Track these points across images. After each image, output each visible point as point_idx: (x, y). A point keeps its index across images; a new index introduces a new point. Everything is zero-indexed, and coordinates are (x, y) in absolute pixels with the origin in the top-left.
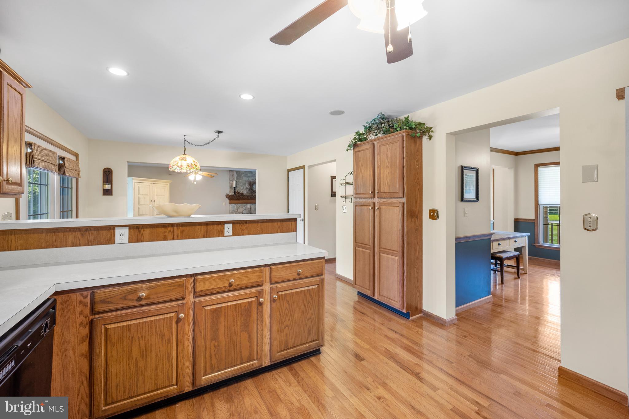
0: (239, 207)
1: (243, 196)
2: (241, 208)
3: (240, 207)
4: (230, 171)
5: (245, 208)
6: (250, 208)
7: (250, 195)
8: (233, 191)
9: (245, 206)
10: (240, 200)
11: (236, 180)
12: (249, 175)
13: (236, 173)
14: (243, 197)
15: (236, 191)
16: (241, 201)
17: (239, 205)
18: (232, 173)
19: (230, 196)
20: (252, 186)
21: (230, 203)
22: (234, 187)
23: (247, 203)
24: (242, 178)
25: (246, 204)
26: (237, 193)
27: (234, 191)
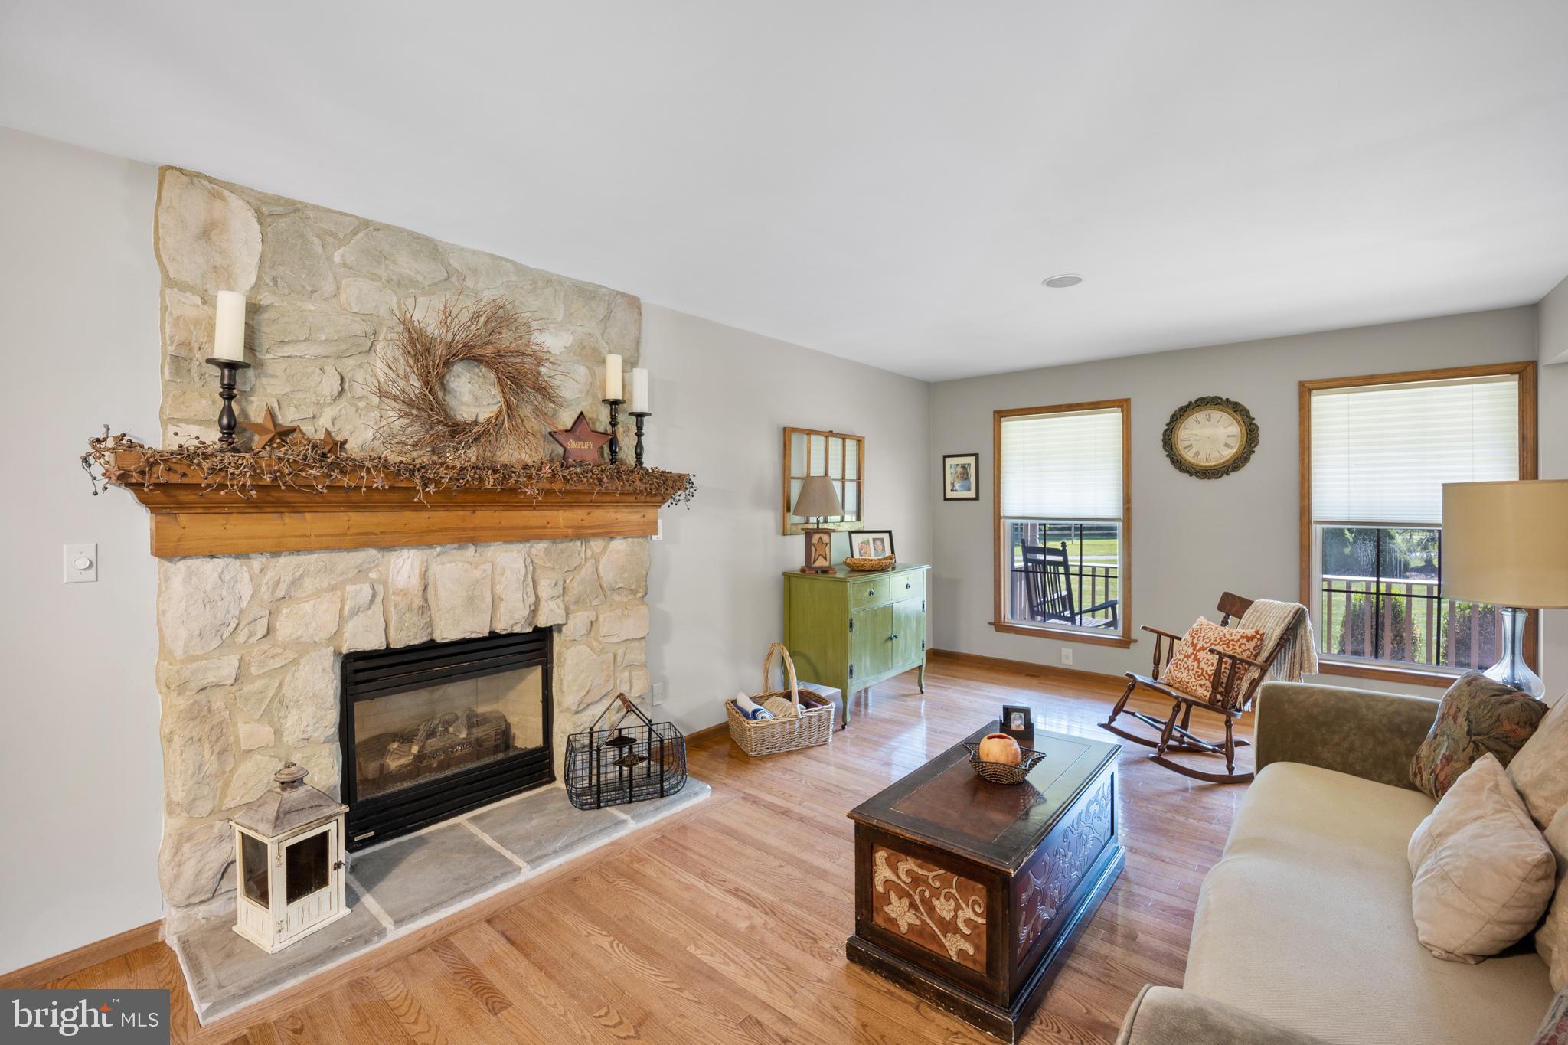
0: (296, 582)
1: (332, 466)
2: (318, 593)
3: (309, 584)
4: (165, 170)
5: (366, 591)
6: (415, 584)
7: (423, 456)
8: (210, 404)
9: (361, 573)
10: (294, 509)
11: (256, 287)
12: (406, 264)
13: (250, 215)
14: (346, 481)
15: (255, 410)
16: (314, 523)
17: (287, 566)
18: (195, 207)
19: (154, 460)
20: (441, 378)
21: (165, 550)
22: (232, 366)
23: (388, 542)
24: (328, 287)
25: (373, 552)
26: (259, 429)
27: (228, 411)
